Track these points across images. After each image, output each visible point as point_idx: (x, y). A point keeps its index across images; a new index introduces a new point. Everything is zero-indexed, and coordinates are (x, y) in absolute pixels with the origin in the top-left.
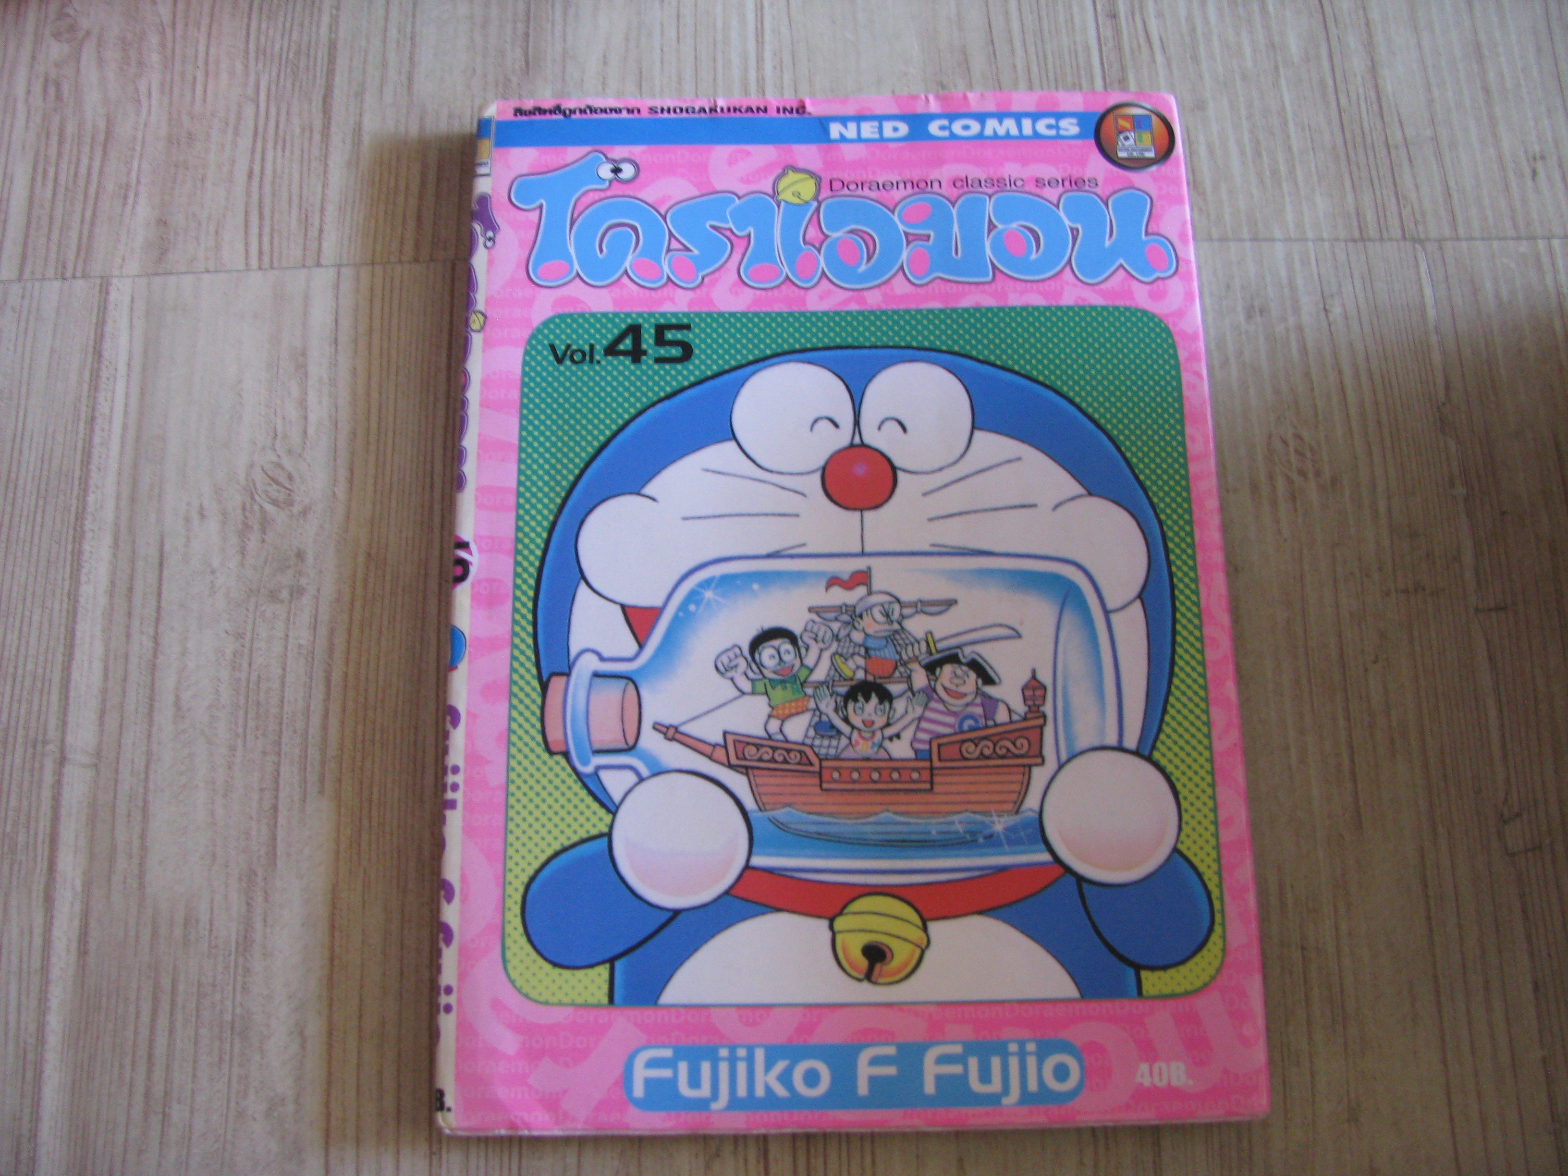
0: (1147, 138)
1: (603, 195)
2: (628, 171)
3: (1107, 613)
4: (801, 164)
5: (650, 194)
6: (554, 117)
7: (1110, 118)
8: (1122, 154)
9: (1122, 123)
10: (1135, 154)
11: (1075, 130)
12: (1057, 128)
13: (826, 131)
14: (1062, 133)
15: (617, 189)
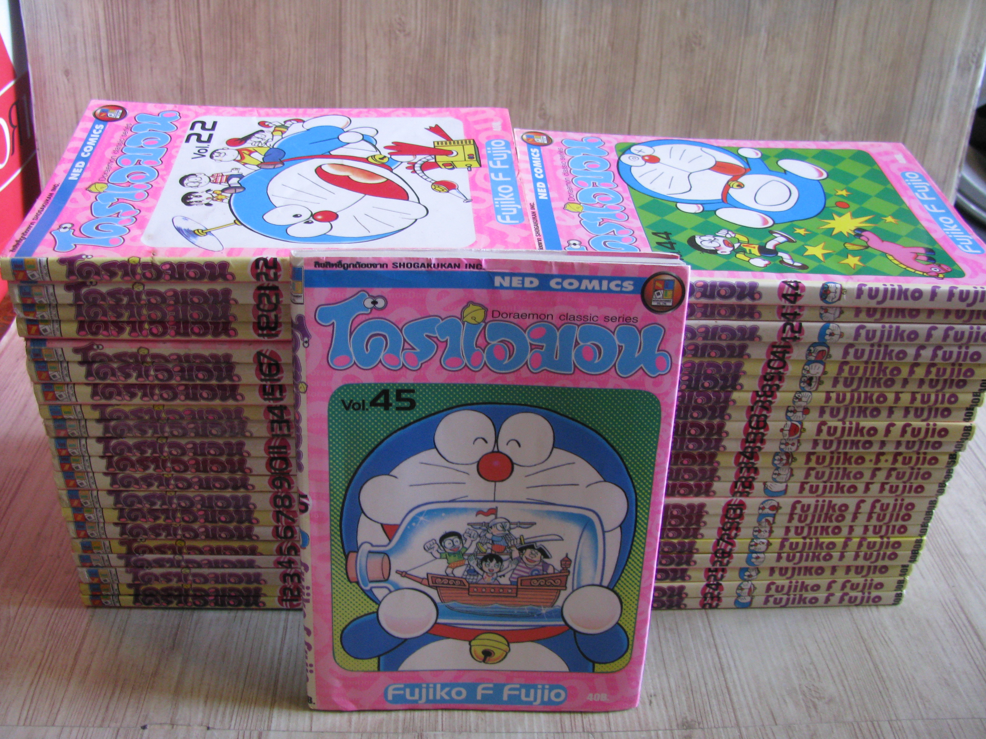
0: (670, 293)
1: (367, 317)
2: (381, 303)
3: (604, 532)
4: (478, 301)
5: (393, 317)
6: (338, 269)
7: (652, 281)
8: (654, 303)
9: (658, 285)
10: (661, 304)
11: (631, 288)
12: (621, 286)
13: (493, 282)
14: (624, 289)
15: (375, 314)
